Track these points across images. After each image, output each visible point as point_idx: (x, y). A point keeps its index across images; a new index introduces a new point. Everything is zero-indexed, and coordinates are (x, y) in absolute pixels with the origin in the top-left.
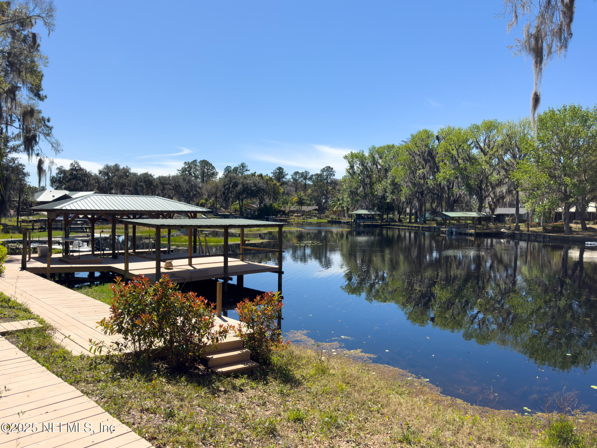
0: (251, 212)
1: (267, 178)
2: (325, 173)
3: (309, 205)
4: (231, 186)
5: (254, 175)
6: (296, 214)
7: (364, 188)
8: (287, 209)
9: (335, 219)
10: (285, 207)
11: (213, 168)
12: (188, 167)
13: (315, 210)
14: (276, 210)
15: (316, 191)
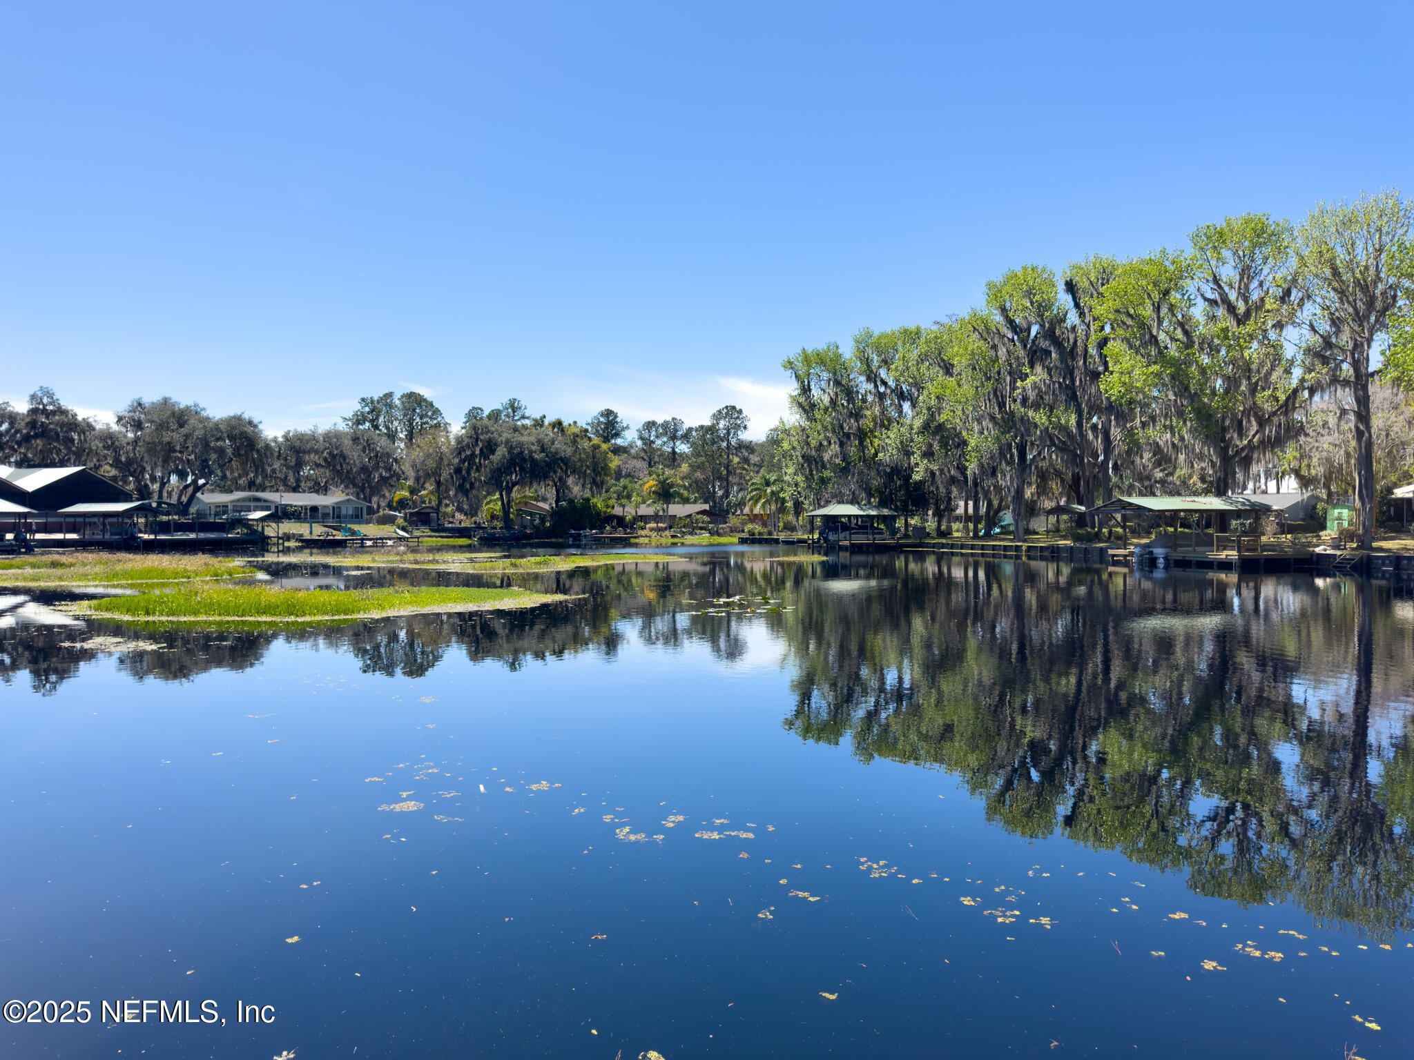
0: (532, 521)
1: (576, 430)
2: (722, 424)
3: (686, 501)
4: (477, 452)
5: (539, 423)
6: (653, 525)
7: (842, 445)
8: (629, 512)
9: (760, 534)
10: (624, 506)
11: (437, 412)
12: (372, 411)
13: (703, 512)
14: (598, 514)
15: (700, 467)
